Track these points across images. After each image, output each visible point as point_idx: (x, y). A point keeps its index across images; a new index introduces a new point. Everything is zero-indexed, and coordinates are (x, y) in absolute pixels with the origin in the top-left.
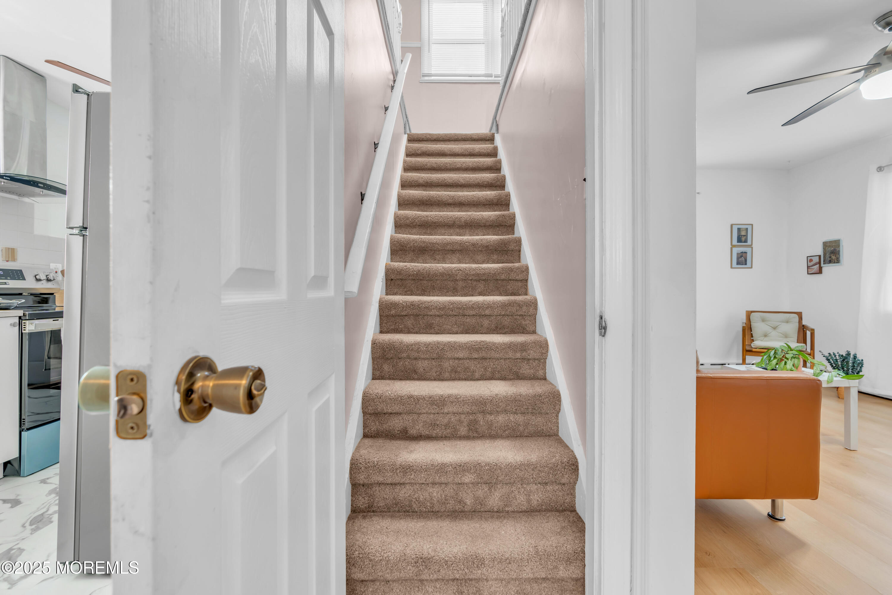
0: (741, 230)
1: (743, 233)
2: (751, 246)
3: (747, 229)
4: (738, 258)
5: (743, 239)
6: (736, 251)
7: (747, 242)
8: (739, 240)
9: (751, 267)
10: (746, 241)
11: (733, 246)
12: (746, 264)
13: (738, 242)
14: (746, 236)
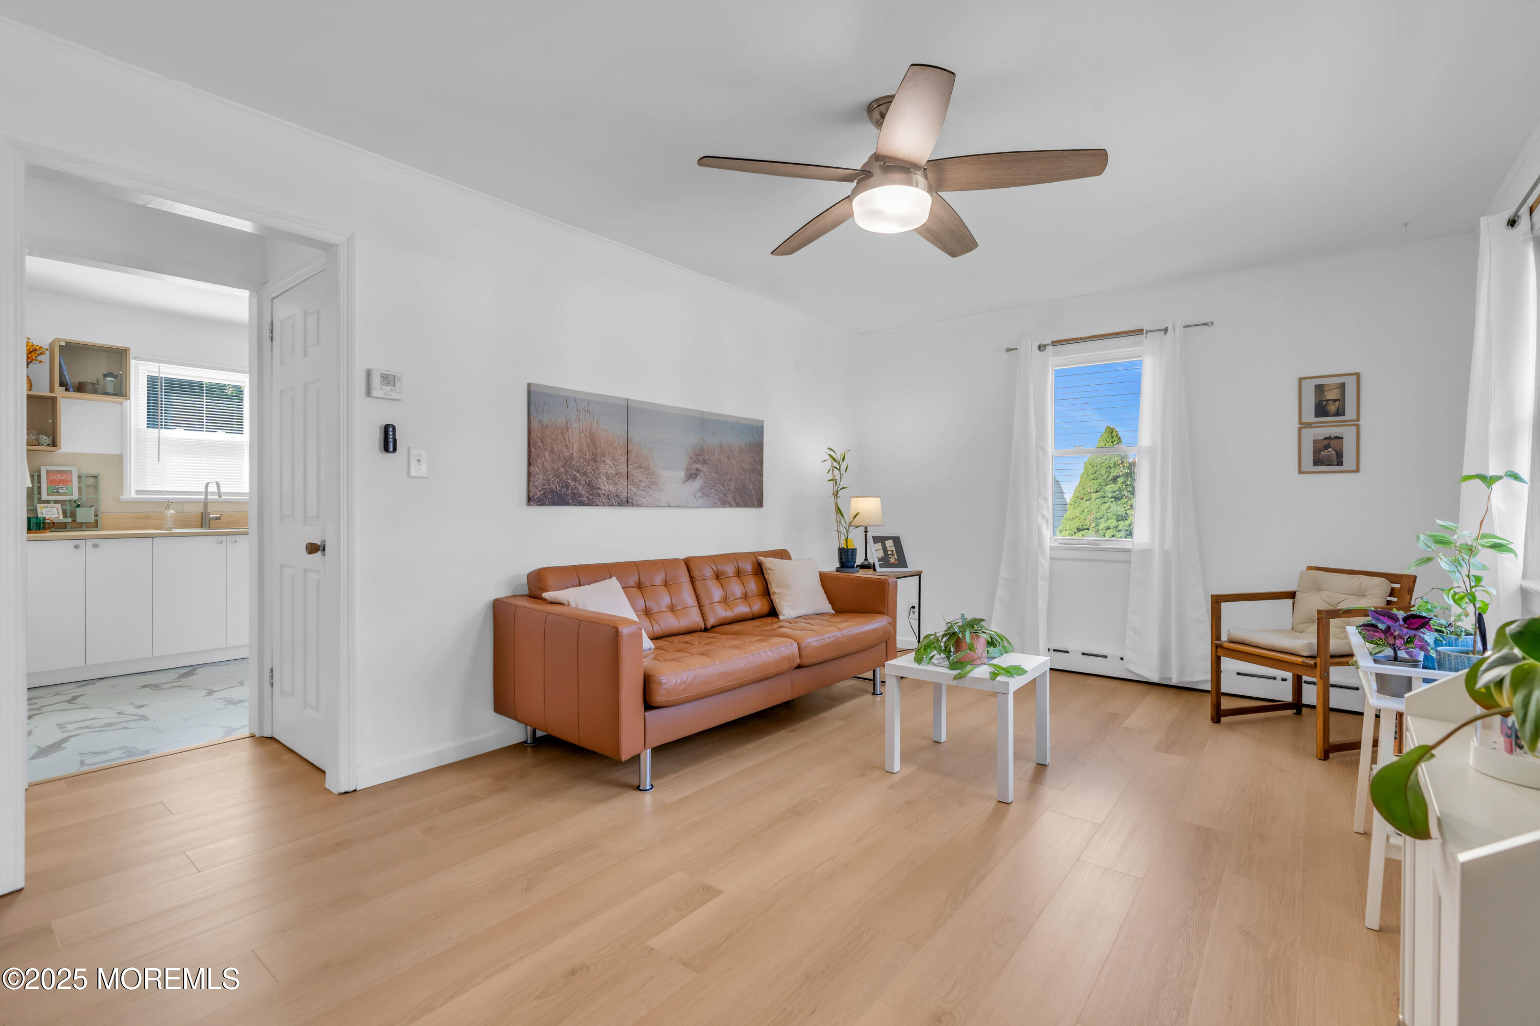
0: (1325, 389)
1: (1331, 395)
2: (1355, 423)
3: (1342, 386)
4: (1316, 452)
5: (1332, 408)
6: (1310, 435)
7: (1344, 415)
8: (1321, 410)
9: (1355, 469)
10: (1340, 412)
11: (1303, 425)
12: (1340, 463)
13: (1316, 416)
14: (1342, 400)
